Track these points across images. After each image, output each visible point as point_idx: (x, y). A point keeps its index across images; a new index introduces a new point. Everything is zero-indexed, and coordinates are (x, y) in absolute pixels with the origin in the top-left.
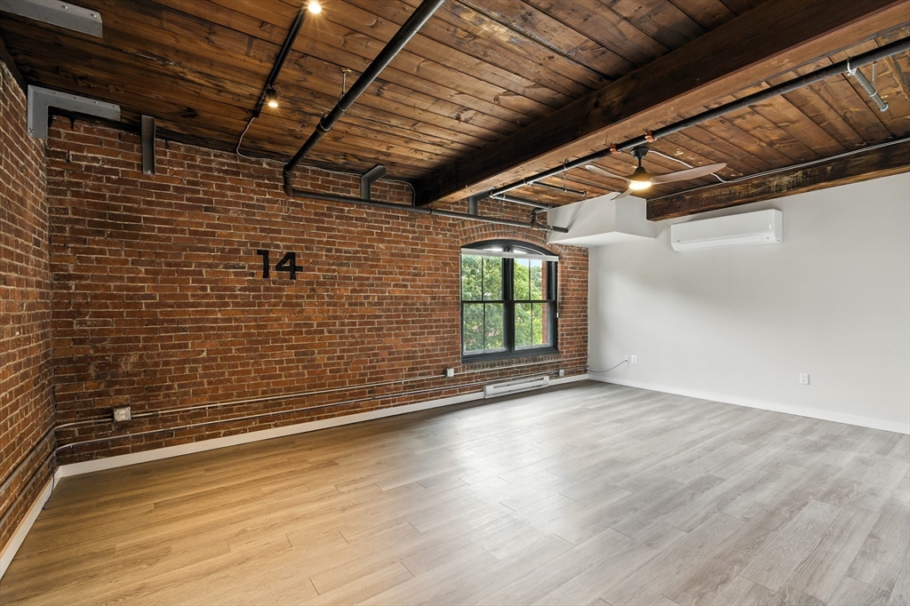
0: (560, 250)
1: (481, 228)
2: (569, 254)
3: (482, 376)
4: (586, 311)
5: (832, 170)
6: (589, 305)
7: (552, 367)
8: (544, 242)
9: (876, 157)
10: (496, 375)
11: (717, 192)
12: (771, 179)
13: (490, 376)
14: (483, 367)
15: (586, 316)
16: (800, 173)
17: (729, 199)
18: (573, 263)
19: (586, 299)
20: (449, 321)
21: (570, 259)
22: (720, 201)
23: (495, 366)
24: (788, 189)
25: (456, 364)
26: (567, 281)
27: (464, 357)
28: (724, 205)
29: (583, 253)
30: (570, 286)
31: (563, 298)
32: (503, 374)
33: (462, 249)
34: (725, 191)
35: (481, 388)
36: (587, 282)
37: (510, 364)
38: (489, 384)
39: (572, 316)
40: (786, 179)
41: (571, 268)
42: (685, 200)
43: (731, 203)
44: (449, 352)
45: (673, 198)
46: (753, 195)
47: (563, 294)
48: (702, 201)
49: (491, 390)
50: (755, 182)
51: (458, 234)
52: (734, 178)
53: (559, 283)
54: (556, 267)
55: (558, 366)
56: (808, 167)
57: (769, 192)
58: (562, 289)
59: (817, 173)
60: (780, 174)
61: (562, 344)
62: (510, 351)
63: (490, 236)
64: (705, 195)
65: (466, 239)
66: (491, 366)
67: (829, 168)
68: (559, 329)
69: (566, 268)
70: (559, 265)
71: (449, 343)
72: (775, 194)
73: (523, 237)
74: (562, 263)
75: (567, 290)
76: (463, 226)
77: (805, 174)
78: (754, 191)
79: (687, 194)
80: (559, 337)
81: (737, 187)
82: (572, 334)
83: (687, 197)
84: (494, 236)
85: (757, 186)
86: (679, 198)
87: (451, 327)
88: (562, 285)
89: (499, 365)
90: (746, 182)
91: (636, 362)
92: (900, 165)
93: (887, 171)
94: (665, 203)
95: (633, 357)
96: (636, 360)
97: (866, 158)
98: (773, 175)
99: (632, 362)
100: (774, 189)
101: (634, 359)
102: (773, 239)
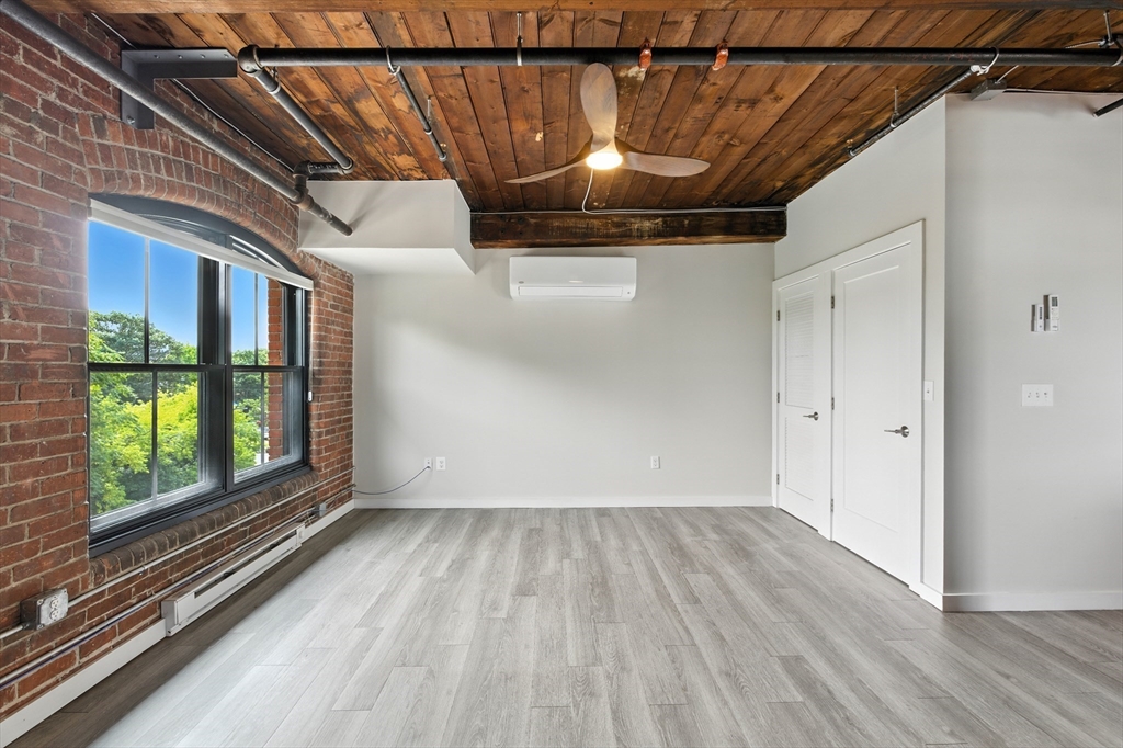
0: (317, 269)
1: (157, 160)
2: (329, 280)
3: (158, 579)
4: (350, 388)
5: (689, 224)
6: (353, 377)
7: (306, 502)
8: (294, 246)
9: (722, 220)
10: (195, 559)
11: (571, 222)
12: (633, 220)
13: (179, 567)
14: (162, 549)
15: (350, 396)
16: (660, 220)
17: (585, 235)
18: (334, 300)
19: (350, 365)
20: (41, 430)
21: (330, 290)
22: (575, 235)
23: (193, 535)
24: (650, 236)
25: (73, 570)
26: (327, 330)
27: (98, 538)
28: (579, 241)
29: (345, 283)
30: (331, 339)
31: (321, 364)
32: (213, 550)
33: (94, 204)
34: (582, 224)
35: (157, 612)
36: (351, 334)
37: (229, 519)
38: (179, 592)
39: (332, 398)
40: (647, 224)
41: (333, 306)
42: (528, 224)
43: (588, 240)
44: (41, 538)
45: (511, 217)
46: (612, 236)
47: (320, 355)
48: (552, 230)
49: (187, 607)
50: (615, 220)
51: (81, 148)
52: (597, 208)
53: (313, 333)
54: (307, 302)
55: (314, 497)
56: (668, 215)
57: (630, 236)
58: (320, 346)
59: (675, 224)
60: (642, 216)
61: (319, 452)
62: (224, 486)
63: (182, 194)
64: (556, 223)
65: (109, 178)
66: (184, 540)
67: (686, 222)
68: (313, 423)
69: (326, 305)
70: (313, 298)
71: (44, 506)
72: (637, 241)
73: (255, 222)
74: (319, 294)
75: (327, 347)
76: (101, 133)
77: (665, 222)
78: (614, 230)
79: (532, 216)
80: (314, 439)
81: (596, 222)
82: (333, 431)
83: (532, 221)
84: (192, 196)
85: (618, 225)
86: (521, 219)
87: (47, 451)
88: (320, 338)
89: (202, 530)
90: (605, 217)
91: (444, 468)
92: (740, 234)
93: (732, 238)
94: (501, 223)
95: (439, 459)
96: (444, 464)
97: (715, 220)
98: (634, 216)
99: (438, 468)
100: (635, 233)
101: (440, 463)
102: (633, 295)
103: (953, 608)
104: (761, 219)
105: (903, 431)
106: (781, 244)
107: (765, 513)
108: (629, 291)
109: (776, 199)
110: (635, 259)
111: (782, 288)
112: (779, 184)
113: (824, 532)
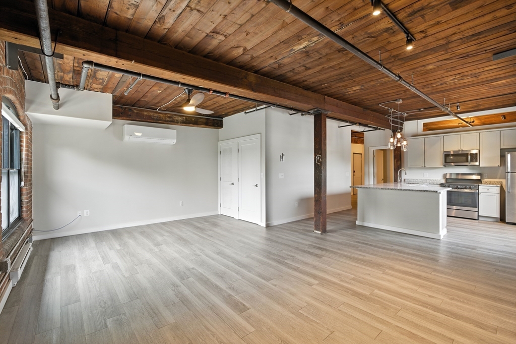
0: (27, 122)
8: (24, 111)
9: (204, 121)
11: (152, 114)
16: (184, 118)
17: (157, 120)
22: (153, 119)
24: (181, 123)
28: (155, 121)
29: (31, 127)
31: (27, 168)
34: (156, 115)
39: (29, 185)
40: (180, 118)
41: (29, 139)
42: (134, 112)
45: (125, 108)
46: (168, 121)
48: (144, 116)
52: (162, 110)
54: (20, 137)
56: (187, 116)
57: (174, 122)
59: (189, 120)
60: (178, 115)
61: (27, 211)
64: (145, 113)
67: (193, 119)
70: (24, 136)
72: (176, 124)
73: (19, 102)
77: (186, 119)
78: (168, 119)
79: (135, 109)
80: (24, 205)
81: (161, 115)
82: (30, 201)
83: (135, 111)
85: (169, 117)
86: (130, 109)
90: (165, 114)
91: (89, 215)
92: (210, 126)
93: (207, 127)
94: (121, 110)
95: (85, 211)
96: (89, 213)
97: (202, 120)
98: (175, 115)
99: (85, 215)
100: (176, 121)
101: (86, 213)
102: (175, 143)
103: (268, 226)
104: (216, 121)
105: (257, 186)
106: (221, 130)
107: (217, 216)
108: (174, 141)
109: (221, 116)
110: (176, 131)
111: (221, 145)
112: (223, 113)
113: (236, 218)
